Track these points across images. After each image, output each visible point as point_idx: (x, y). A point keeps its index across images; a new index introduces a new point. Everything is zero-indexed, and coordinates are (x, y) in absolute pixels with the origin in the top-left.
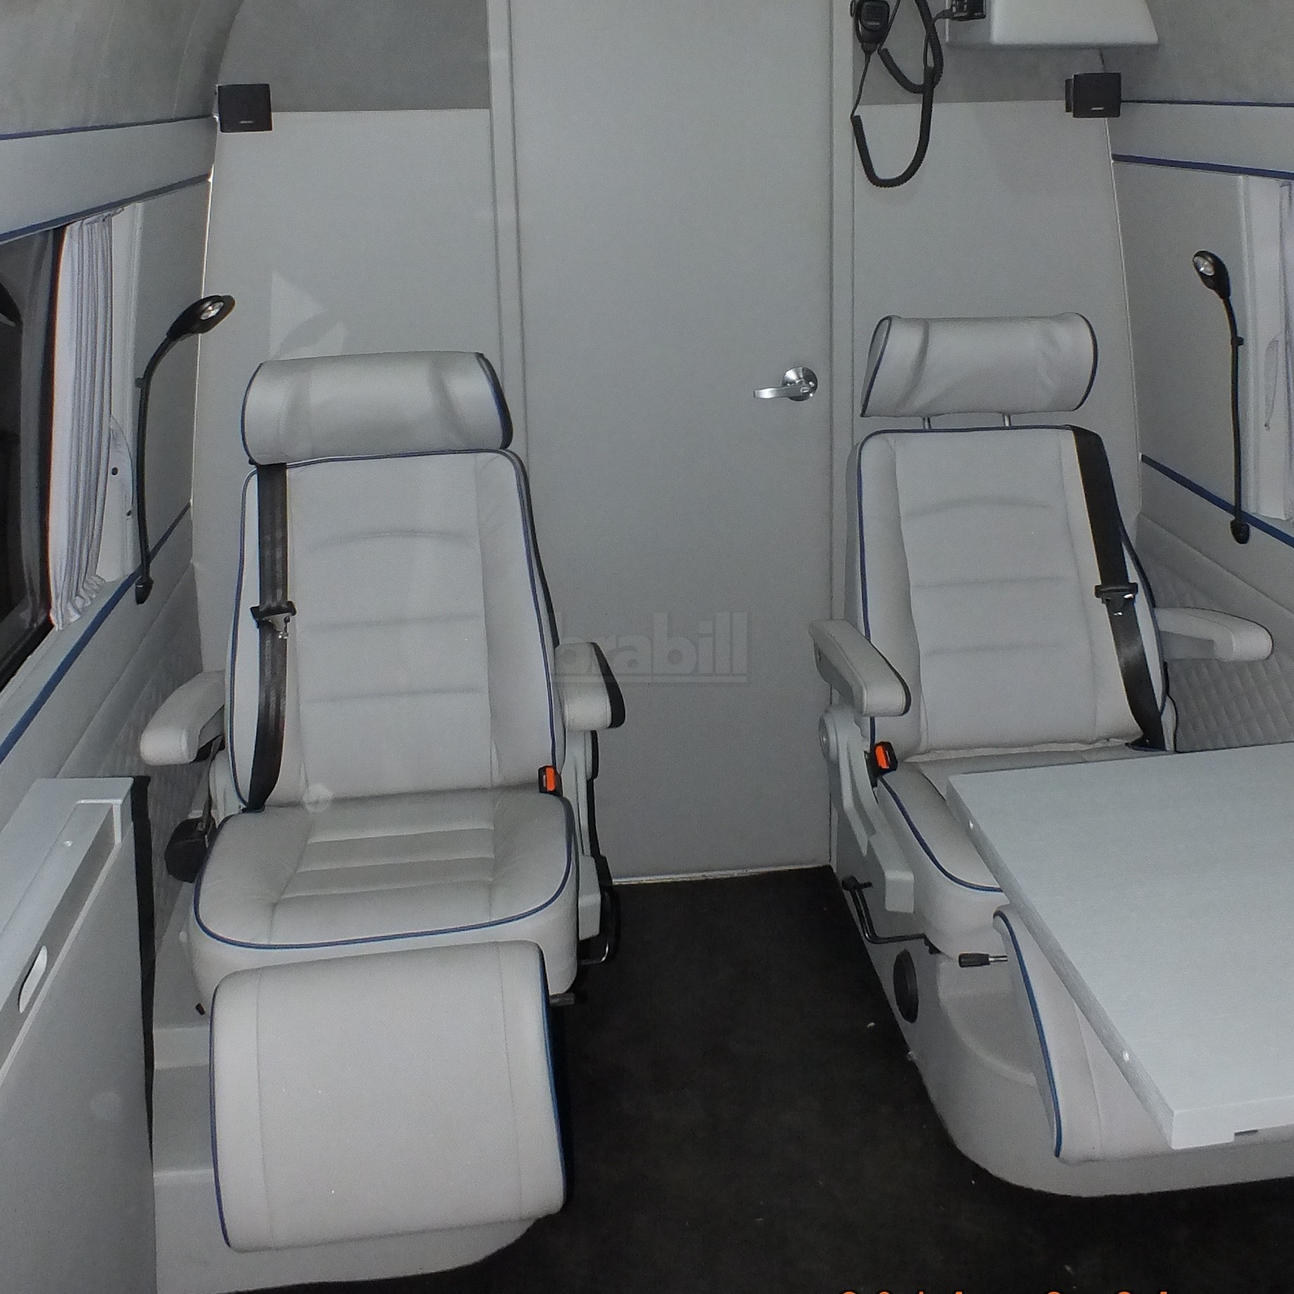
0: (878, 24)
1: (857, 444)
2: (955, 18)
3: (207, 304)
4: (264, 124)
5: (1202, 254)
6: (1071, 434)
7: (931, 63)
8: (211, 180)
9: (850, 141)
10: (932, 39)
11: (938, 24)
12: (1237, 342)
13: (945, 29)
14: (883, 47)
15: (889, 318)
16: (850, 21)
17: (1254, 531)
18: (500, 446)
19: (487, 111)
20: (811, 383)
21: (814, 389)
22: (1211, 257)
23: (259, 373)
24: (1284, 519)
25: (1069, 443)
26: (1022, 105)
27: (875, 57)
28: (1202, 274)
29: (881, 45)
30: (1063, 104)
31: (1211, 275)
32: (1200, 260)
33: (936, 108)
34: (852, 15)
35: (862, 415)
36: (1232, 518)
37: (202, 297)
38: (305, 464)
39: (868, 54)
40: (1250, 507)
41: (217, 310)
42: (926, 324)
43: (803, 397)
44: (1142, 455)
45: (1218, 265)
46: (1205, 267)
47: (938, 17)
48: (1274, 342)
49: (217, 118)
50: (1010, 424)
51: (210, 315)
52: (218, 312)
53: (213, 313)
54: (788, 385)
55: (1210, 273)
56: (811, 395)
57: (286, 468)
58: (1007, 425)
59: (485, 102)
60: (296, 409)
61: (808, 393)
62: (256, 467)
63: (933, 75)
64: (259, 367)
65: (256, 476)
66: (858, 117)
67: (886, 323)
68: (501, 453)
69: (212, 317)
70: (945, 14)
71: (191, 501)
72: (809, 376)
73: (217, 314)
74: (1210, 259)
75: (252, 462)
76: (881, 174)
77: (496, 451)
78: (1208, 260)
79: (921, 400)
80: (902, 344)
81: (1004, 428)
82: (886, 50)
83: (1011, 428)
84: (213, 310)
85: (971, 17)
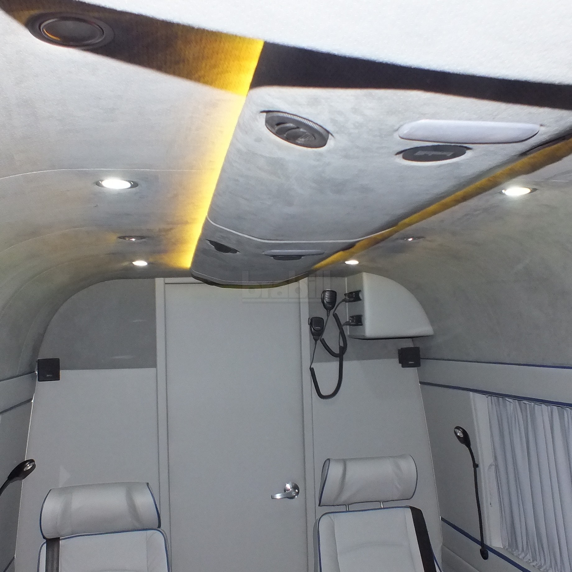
0: (320, 328)
1: (317, 520)
2: (351, 325)
3: (27, 463)
4: (56, 377)
5: (458, 428)
6: (410, 510)
7: (342, 344)
8: (32, 401)
9: (310, 378)
10: (342, 333)
11: (344, 327)
12: (476, 466)
13: (347, 330)
14: (322, 338)
15: (329, 459)
16: (308, 327)
17: (490, 553)
18: (157, 527)
19: (155, 369)
20: (296, 490)
21: (298, 493)
22: (462, 429)
23: (49, 494)
24: (502, 547)
25: (409, 514)
26: (380, 361)
27: (319, 342)
28: (458, 437)
29: (321, 337)
30: (397, 360)
31: (462, 437)
32: (457, 430)
33: (345, 363)
34: (309, 324)
35: (319, 505)
36: (480, 547)
37: (25, 460)
38: (68, 538)
39: (316, 340)
40: (488, 543)
41: (31, 466)
42: (344, 462)
43: (293, 497)
44: (441, 517)
45: (464, 432)
46: (460, 434)
47: (344, 325)
48: (491, 465)
49: (37, 372)
50: (383, 506)
51: (28, 469)
52: (32, 467)
53: (29, 468)
54: (287, 491)
55: (462, 436)
56: (296, 497)
57: (60, 540)
58: (382, 507)
59: (154, 365)
60: (65, 511)
61: (295, 496)
62: (46, 540)
63: (343, 350)
64: (50, 491)
65: (45, 545)
66: (313, 368)
67: (328, 462)
68: (157, 530)
69: (28, 470)
70: (347, 324)
71: (15, 556)
72: (295, 487)
73: (31, 468)
74: (461, 430)
75: (44, 538)
76: (323, 393)
77: (155, 529)
78: (460, 430)
79: (344, 497)
80: (335, 471)
81: (381, 509)
82: (323, 339)
83: (384, 508)
84: (30, 466)
85: (357, 325)
